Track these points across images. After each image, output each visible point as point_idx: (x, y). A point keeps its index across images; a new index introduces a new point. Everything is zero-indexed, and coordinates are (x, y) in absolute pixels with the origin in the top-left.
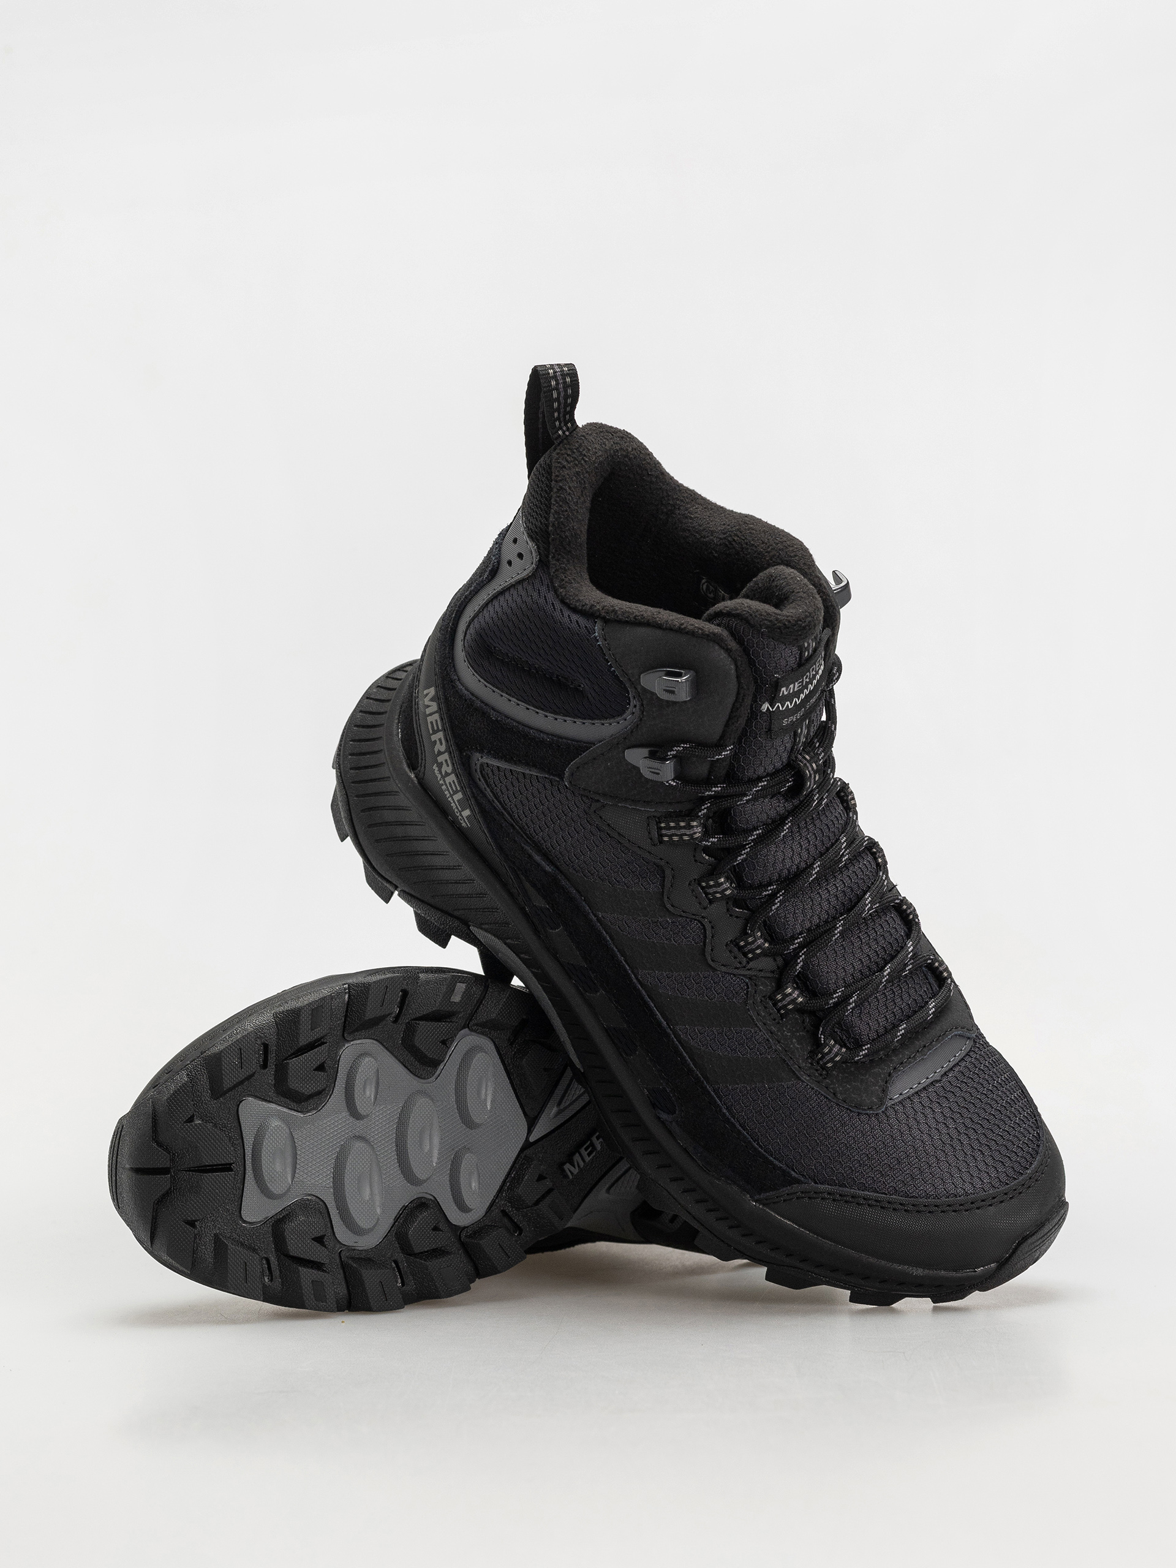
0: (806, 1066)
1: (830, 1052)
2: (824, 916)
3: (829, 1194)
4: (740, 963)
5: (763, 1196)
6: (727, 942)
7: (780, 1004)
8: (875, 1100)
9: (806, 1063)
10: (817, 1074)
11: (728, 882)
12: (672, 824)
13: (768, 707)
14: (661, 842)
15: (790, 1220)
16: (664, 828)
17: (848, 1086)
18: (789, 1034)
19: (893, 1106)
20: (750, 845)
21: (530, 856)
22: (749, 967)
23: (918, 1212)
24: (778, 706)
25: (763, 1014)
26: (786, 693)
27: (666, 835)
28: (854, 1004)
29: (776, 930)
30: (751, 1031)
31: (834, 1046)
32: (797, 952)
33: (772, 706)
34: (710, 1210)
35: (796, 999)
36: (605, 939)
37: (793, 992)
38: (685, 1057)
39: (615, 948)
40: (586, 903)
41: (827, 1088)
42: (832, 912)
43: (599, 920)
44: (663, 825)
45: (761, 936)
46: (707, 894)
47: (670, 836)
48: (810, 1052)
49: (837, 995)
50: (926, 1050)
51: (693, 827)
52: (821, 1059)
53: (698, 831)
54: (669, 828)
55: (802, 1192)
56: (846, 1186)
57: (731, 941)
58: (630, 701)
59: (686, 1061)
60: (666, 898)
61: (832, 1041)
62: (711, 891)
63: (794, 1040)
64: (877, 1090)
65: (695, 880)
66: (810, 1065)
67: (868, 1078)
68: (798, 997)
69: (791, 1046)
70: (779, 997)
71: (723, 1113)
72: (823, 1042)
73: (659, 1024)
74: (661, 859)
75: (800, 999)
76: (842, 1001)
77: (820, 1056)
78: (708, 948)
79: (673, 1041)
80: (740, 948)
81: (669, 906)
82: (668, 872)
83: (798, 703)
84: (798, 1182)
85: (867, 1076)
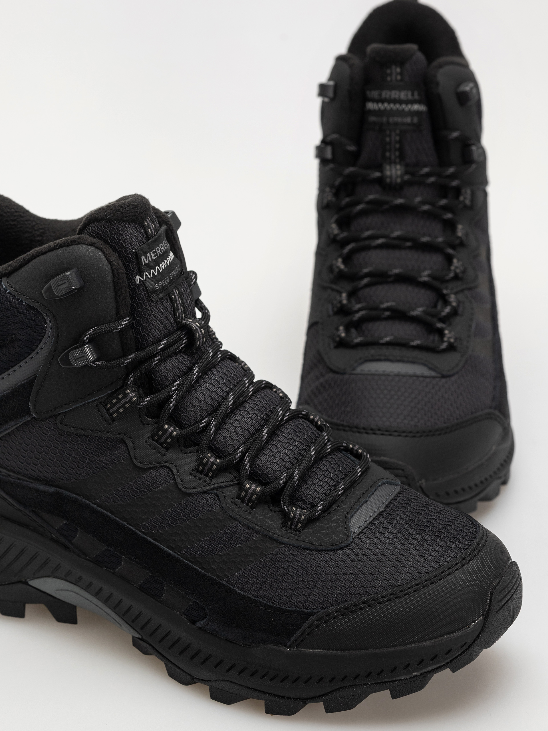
0: (282, 533)
1: (295, 515)
2: (252, 429)
3: (337, 612)
4: (205, 482)
5: (292, 639)
6: (190, 472)
7: (246, 499)
8: (342, 536)
9: (282, 531)
10: (293, 536)
11: (171, 426)
12: (114, 401)
13: (139, 278)
14: (113, 420)
15: (319, 649)
16: (111, 407)
17: (319, 535)
18: (262, 517)
19: (357, 537)
20: (175, 394)
21: (37, 490)
22: (212, 483)
23: (406, 594)
24: (146, 275)
25: (237, 510)
26: (147, 262)
27: (114, 412)
28: (297, 476)
29: (221, 450)
30: (233, 525)
31: (296, 510)
32: (242, 458)
33: (142, 276)
34: (263, 677)
35: (255, 490)
36: (108, 516)
37: (251, 486)
38: (196, 569)
39: (117, 519)
40: (85, 499)
41: (304, 541)
42: (256, 425)
43: (98, 505)
44: (109, 406)
45: (212, 456)
46: (161, 444)
47: (117, 411)
48: (282, 523)
49: (284, 476)
50: (365, 495)
51: (128, 394)
52: (291, 525)
53: (132, 395)
54: (113, 405)
55: (318, 621)
56: (347, 601)
57: (193, 470)
58: (45, 320)
59: (198, 571)
60: (134, 460)
61: (293, 508)
62: (163, 440)
63: (267, 520)
64: (341, 530)
65: (149, 437)
66: (285, 532)
67: (331, 525)
68: (256, 487)
69: (267, 524)
70: (243, 494)
71: (239, 593)
72: (287, 510)
73: (169, 555)
74: (119, 434)
75: (258, 489)
76: (289, 479)
77: (290, 523)
78: (178, 481)
79: (184, 562)
80: (201, 472)
81: (139, 465)
82: (128, 440)
83: (161, 271)
84: (312, 614)
85: (330, 524)
